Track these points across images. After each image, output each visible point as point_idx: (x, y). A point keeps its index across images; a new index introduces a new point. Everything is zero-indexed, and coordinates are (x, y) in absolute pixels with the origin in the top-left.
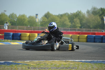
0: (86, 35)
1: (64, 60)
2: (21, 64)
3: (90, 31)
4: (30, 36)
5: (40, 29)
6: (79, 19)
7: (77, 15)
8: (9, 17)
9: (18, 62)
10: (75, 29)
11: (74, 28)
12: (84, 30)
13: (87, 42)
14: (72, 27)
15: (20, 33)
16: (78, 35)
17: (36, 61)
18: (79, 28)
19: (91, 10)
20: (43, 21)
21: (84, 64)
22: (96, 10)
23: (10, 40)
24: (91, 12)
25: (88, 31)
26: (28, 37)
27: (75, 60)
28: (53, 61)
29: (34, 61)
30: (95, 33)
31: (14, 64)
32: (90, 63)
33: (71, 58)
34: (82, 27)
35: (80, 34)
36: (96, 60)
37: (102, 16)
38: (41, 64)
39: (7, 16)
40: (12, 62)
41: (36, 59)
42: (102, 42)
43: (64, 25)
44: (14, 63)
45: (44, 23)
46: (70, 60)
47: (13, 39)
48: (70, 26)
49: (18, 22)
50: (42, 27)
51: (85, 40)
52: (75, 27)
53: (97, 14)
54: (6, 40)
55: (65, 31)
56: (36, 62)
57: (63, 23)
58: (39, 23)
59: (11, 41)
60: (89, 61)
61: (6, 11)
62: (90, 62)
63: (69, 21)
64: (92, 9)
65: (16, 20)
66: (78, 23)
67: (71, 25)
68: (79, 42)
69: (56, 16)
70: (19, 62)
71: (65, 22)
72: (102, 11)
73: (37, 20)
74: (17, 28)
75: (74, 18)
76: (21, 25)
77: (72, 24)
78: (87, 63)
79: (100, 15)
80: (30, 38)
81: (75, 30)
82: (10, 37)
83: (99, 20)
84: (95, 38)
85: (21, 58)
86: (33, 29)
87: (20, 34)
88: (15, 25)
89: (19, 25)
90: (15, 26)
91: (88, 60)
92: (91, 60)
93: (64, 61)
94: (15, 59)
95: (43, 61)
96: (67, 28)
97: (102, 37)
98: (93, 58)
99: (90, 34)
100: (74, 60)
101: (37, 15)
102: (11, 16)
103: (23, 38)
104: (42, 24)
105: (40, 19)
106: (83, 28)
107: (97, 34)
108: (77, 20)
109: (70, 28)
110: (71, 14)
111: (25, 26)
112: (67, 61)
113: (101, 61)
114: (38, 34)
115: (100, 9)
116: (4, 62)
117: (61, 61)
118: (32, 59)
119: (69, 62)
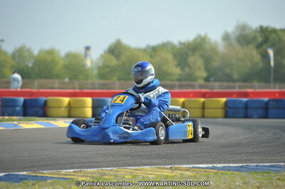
0: (224, 100)
1: (167, 167)
4: (72, 105)
5: (97, 86)
6: (202, 56)
7: (198, 46)
8: (13, 56)
9: (43, 173)
10: (192, 83)
11: (188, 83)
12: (217, 87)
13: (226, 116)
14: (185, 80)
15: (44, 98)
16: (202, 100)
17: (92, 170)
18: (202, 82)
19: (233, 33)
20: (105, 66)
21: (222, 174)
22: (247, 31)
23: (17, 116)
24: (233, 37)
25: (228, 88)
26: (66, 107)
27: (196, 166)
29: (85, 170)
30: (247, 92)
31: (33, 180)
33: (186, 158)
34: (212, 79)
35: (207, 96)
36: (254, 164)
37: (264, 47)
38: (106, 177)
39: (5, 54)
40: (25, 173)
41: (92, 164)
42: (266, 117)
44: (33, 176)
45: (107, 70)
46: (184, 166)
47: (25, 115)
48: (178, 77)
49: (36, 68)
50: (103, 82)
51: (221, 112)
52: (189, 78)
54: (6, 117)
56: (92, 173)
58: (95, 72)
59: (19, 120)
60: (235, 165)
62: (238, 169)
63: (175, 62)
64: (236, 30)
65: (30, 65)
66: (199, 69)
67: (180, 75)
68: (203, 117)
69: (139, 50)
70: (46, 173)
71: (165, 68)
72: (263, 35)
73: (88, 63)
74: (35, 87)
75: (188, 55)
77: (184, 71)
78: (231, 172)
79: (259, 46)
80: (72, 110)
81: (192, 86)
82: (18, 109)
83: (257, 57)
84: (246, 106)
85: (49, 162)
86: (77, 86)
87: (42, 102)
88: (29, 78)
89: (40, 79)
91: (232, 165)
92: (241, 165)
93: (167, 168)
94: (33, 167)
95: (111, 170)
97: (267, 103)
98: (245, 158)
99: (235, 96)
100: (194, 166)
101: (88, 48)
102: (17, 53)
103: (51, 111)
104: (101, 72)
106: (215, 81)
107: (251, 95)
108: (197, 61)
109: (177, 83)
110: (180, 44)
112: (176, 169)
113: (268, 164)
114: (93, 101)
115: (259, 30)
116: (5, 175)
117: (159, 168)
118: (81, 165)
119: (180, 169)
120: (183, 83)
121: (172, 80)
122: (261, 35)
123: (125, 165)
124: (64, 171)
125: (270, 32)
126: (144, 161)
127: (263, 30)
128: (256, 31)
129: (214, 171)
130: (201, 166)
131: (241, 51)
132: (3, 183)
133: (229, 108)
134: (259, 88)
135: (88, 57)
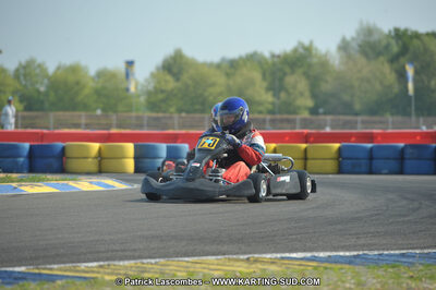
0: (337, 145)
1: (242, 257)
4: (104, 154)
5: (145, 122)
6: (307, 75)
7: (299, 61)
8: (17, 74)
9: (51, 269)
10: (291, 116)
11: (285, 116)
12: (329, 123)
13: (340, 171)
14: (280, 113)
15: (60, 144)
16: (304, 146)
17: (126, 263)
18: (306, 115)
19: (353, 39)
20: (158, 91)
21: (326, 268)
22: (376, 37)
23: (17, 172)
24: (354, 45)
25: (345, 124)
26: (96, 158)
27: (287, 255)
29: (116, 263)
30: (372, 133)
31: (34, 280)
32: (351, 266)
33: (271, 243)
34: (321, 110)
35: (311, 140)
36: (376, 253)
37: (402, 60)
38: (147, 275)
40: (23, 269)
42: (401, 172)
44: (35, 274)
45: (161, 96)
46: (269, 256)
47: (31, 170)
48: (270, 107)
49: (52, 95)
50: (154, 115)
51: (331, 165)
52: (289, 108)
53: (379, 54)
54: (2, 175)
56: (126, 267)
58: (142, 99)
59: (21, 180)
60: (347, 254)
62: (350, 261)
63: (265, 84)
64: (358, 34)
65: (42, 89)
66: (302, 94)
67: (273, 104)
69: (211, 65)
70: (56, 269)
71: (250, 92)
72: (400, 42)
74: (52, 124)
75: (285, 74)
77: (279, 98)
78: (339, 266)
79: (393, 60)
80: (104, 161)
81: (291, 122)
82: (22, 159)
83: (391, 77)
84: (371, 156)
86: (114, 122)
87: (59, 149)
89: (58, 110)
90: (40, 113)
91: (342, 254)
92: (355, 253)
93: (242, 260)
95: (156, 263)
96: (256, 116)
97: (402, 151)
98: (362, 241)
99: (353, 139)
100: (284, 255)
101: (130, 64)
102: (22, 71)
103: (72, 164)
105: (146, 80)
106: (325, 113)
107: (379, 139)
108: (298, 83)
109: (268, 117)
110: (273, 56)
111: (83, 113)
112: (256, 261)
114: (135, 146)
115: (393, 34)
118: (109, 254)
119: (262, 262)
120: (278, 116)
121: (260, 112)
122: (397, 43)
123: (178, 254)
124: (83, 266)
125: (411, 37)
126: (207, 248)
127: (399, 34)
128: (389, 35)
129: (314, 264)
130: (294, 255)
131: (366, 68)
133: (344, 159)
135: (131, 77)
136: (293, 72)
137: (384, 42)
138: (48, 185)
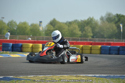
0: (100, 46)
1: (74, 75)
2: (24, 79)
3: (105, 41)
4: (34, 47)
5: (44, 39)
6: (91, 27)
7: (89, 22)
8: (8, 24)
11: (85, 38)
12: (97, 40)
13: (101, 53)
14: (83, 37)
15: (21, 44)
16: (91, 46)
18: (90, 38)
19: (105, 17)
20: (48, 30)
21: (99, 79)
22: (111, 16)
23: (9, 51)
25: (102, 41)
26: (31, 48)
27: (87, 75)
28: (61, 75)
29: (39, 76)
30: (110, 43)
31: (15, 80)
32: (106, 79)
33: (83, 72)
34: (95, 37)
35: (93, 44)
36: (113, 75)
37: (118, 23)
38: (47, 79)
39: (5, 23)
40: (12, 77)
41: (42, 73)
42: (118, 54)
43: (72, 34)
44: (15, 78)
45: (49, 32)
46: (82, 75)
47: (13, 51)
48: (80, 35)
49: (18, 30)
50: (47, 37)
51: (98, 52)
52: (85, 36)
53: (112, 21)
54: (4, 52)
55: (75, 42)
56: (41, 77)
57: (72, 31)
58: (44, 33)
59: (10, 53)
60: (105, 75)
61: (4, 18)
62: (105, 77)
63: (79, 29)
64: (106, 15)
65: (15, 29)
66: (89, 32)
67: (81, 35)
68: (91, 54)
69: (64, 23)
70: (21, 77)
71: (74, 31)
72: (118, 18)
73: (41, 29)
74: (17, 38)
75: (85, 26)
76: (22, 35)
77: (83, 33)
78: (102, 78)
79: (116, 23)
80: (33, 49)
81: (86, 40)
82: (10, 48)
83: (115, 28)
84: (110, 49)
85: (23, 72)
86: (36, 39)
87: (21, 45)
88: (15, 34)
89: (20, 35)
90: (15, 36)
91: (103, 75)
92: (107, 75)
93: (75, 76)
94: (15, 74)
95: (50, 76)
96: (76, 38)
97: (119, 48)
98: (109, 72)
99: (105, 44)
100: (86, 75)
101: (41, 22)
102: (9, 24)
103: (24, 50)
104: (46, 33)
105: (45, 27)
106: (96, 38)
107: (112, 44)
108: (88, 29)
109: (80, 38)
110: (82, 21)
111: (27, 36)
112: (78, 76)
113: (119, 75)
114: (42, 45)
115: (116, 15)
116: (3, 78)
117: (71, 76)
118: (36, 74)
119: (80, 77)
120: (83, 38)
121: (77, 37)
122: (117, 18)
123: (56, 74)
124: (29, 76)
125: (121, 16)
126: (64, 73)
127: (118, 16)
128: (115, 16)
129: (95, 78)
130: (89, 75)
131: (108, 25)
132: (2, 81)
133: (102, 50)
134: (116, 42)
135: (41, 26)
136: (87, 26)
137: (113, 18)
138: (18, 55)
